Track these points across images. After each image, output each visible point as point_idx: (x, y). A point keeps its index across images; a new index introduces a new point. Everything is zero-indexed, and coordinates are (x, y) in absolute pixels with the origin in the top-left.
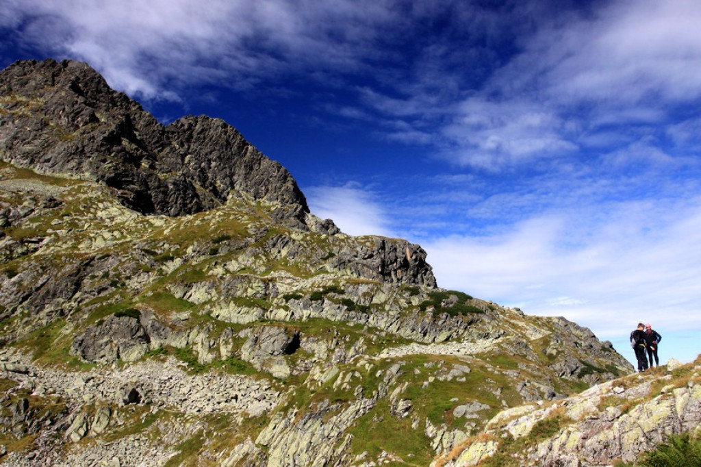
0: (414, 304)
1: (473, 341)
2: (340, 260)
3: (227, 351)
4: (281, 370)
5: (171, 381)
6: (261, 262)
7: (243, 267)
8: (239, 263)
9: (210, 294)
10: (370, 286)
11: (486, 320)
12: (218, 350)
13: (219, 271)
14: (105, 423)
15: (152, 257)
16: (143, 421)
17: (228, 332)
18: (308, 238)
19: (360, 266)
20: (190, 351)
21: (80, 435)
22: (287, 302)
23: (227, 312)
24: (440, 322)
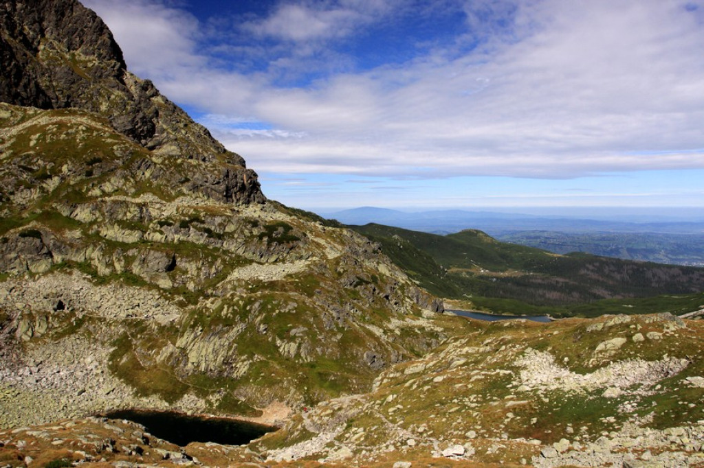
0: (254, 233)
1: (292, 262)
2: (194, 184)
3: (121, 267)
4: (165, 283)
5: (82, 291)
6: (131, 184)
7: (116, 188)
8: (112, 185)
9: (95, 215)
10: (224, 218)
11: (301, 245)
12: (112, 265)
13: (97, 192)
14: (45, 326)
15: (30, 173)
16: (74, 324)
17: (119, 251)
18: (167, 162)
19: (209, 190)
20: (89, 265)
21: (29, 336)
22: (161, 227)
23: (112, 233)
24: (272, 249)
